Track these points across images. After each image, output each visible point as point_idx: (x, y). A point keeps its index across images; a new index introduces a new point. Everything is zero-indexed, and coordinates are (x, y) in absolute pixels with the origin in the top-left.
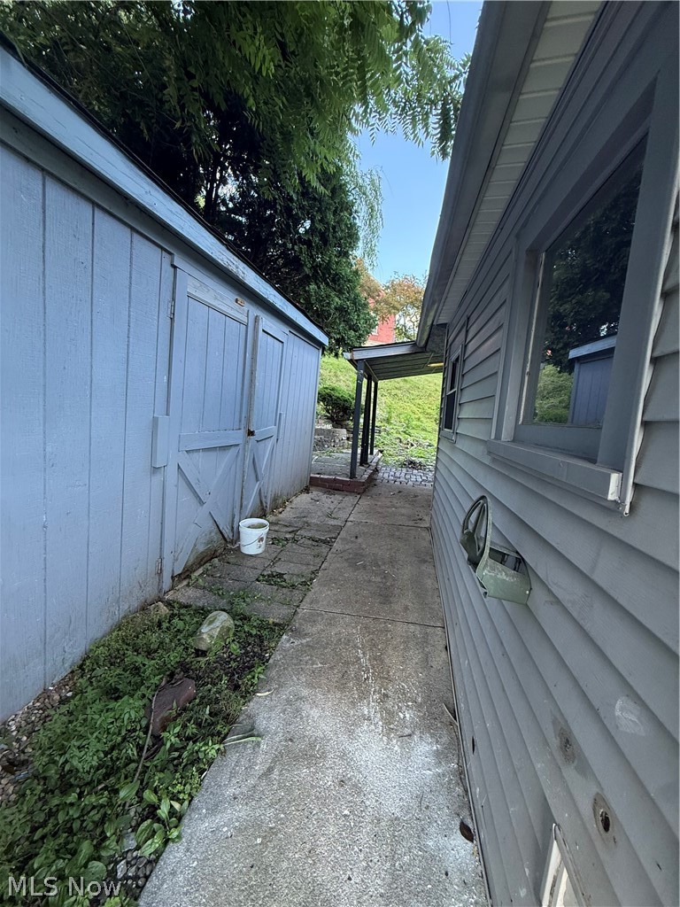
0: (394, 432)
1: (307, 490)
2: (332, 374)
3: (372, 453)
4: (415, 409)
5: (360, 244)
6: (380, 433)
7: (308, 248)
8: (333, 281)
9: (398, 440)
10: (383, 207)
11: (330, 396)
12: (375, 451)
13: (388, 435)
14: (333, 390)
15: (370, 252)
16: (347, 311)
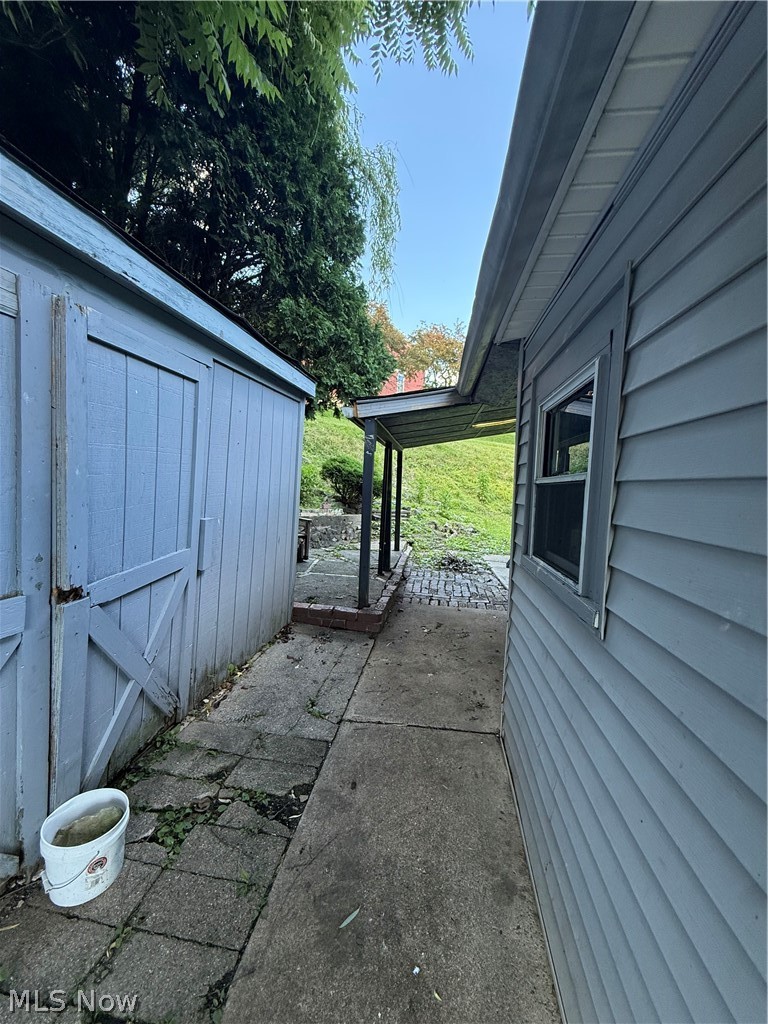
0: (427, 514)
1: (285, 635)
2: (345, 440)
3: (397, 548)
4: (453, 482)
5: (367, 247)
6: (408, 516)
7: (279, 240)
8: (324, 295)
9: (432, 526)
10: (399, 199)
11: (339, 471)
12: (402, 543)
13: (419, 518)
14: (343, 462)
15: (382, 263)
16: (346, 344)
